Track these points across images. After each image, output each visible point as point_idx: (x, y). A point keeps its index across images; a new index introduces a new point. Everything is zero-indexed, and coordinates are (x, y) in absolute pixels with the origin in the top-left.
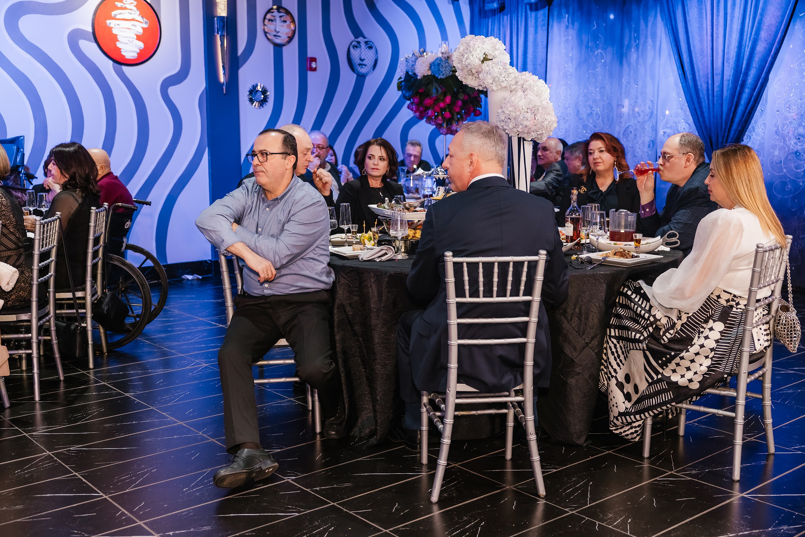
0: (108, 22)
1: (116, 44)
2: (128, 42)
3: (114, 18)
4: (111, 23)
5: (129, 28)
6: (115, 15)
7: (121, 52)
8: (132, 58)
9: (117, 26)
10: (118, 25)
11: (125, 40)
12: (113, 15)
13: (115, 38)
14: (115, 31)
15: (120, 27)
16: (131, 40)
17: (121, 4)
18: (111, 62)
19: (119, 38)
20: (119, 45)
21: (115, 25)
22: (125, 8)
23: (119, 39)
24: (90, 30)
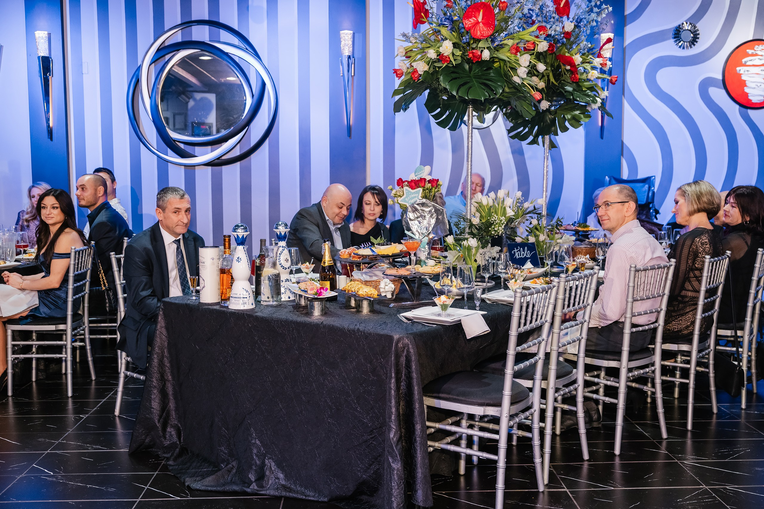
0: (738, 69)
1: (744, 90)
2: (757, 87)
3: (745, 65)
4: (741, 70)
5: (757, 74)
6: (746, 62)
7: (748, 96)
8: (759, 102)
9: (746, 72)
10: (748, 71)
11: (753, 85)
12: (743, 62)
13: (743, 84)
14: (744, 78)
15: (749, 72)
16: (759, 85)
17: (753, 51)
18: (737, 107)
19: (748, 83)
20: (746, 90)
21: (744, 71)
22: (756, 55)
23: (747, 85)
24: (720, 77)
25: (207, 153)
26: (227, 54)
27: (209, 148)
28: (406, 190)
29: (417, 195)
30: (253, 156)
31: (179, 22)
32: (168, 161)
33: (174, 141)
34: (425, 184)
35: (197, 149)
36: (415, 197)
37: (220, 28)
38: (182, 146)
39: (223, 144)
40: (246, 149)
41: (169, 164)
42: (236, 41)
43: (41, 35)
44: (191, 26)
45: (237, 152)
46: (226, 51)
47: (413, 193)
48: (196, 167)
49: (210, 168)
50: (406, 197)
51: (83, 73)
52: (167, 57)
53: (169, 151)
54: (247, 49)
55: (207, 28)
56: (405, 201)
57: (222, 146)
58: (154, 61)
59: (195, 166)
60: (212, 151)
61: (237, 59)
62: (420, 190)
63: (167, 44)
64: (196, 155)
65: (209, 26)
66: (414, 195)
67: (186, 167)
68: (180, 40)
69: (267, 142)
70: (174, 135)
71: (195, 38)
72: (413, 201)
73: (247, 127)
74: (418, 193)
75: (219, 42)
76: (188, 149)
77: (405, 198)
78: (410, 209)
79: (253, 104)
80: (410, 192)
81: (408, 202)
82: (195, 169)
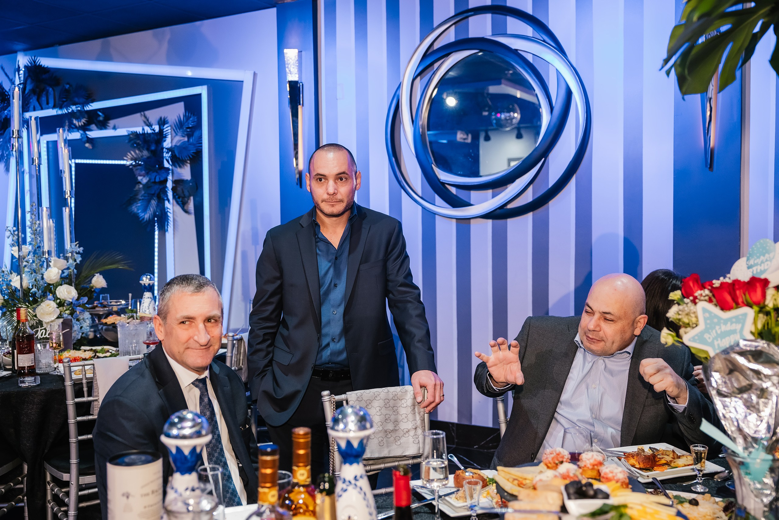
25: (486, 200)
26: (515, 52)
27: (490, 192)
28: (705, 310)
29: (738, 327)
30: (552, 203)
31: (452, 13)
32: (434, 214)
33: (443, 184)
34: (764, 296)
35: (474, 194)
36: (734, 332)
37: (506, 15)
38: (453, 190)
39: (508, 186)
40: (542, 191)
41: (437, 216)
42: (529, 30)
43: (291, 54)
44: (467, 17)
45: (528, 197)
46: (514, 47)
47: (726, 321)
48: (472, 221)
49: (490, 222)
50: (707, 330)
51: (338, 98)
52: (436, 65)
53: (438, 199)
54: (544, 41)
55: (489, 16)
56: (704, 342)
57: (507, 188)
58: (420, 74)
59: (470, 219)
60: (493, 197)
61: (530, 58)
62: (745, 315)
63: (436, 46)
64: (472, 202)
65: (492, 13)
66: (729, 327)
67: (458, 220)
68: (452, 39)
69: (573, 181)
70: (443, 176)
71: (472, 34)
72: (726, 343)
73: (543, 159)
74: (741, 320)
75: (505, 35)
76: (462, 194)
77: (702, 333)
78: (718, 364)
79: (552, 124)
80: (716, 316)
81: (711, 345)
82: (470, 223)
